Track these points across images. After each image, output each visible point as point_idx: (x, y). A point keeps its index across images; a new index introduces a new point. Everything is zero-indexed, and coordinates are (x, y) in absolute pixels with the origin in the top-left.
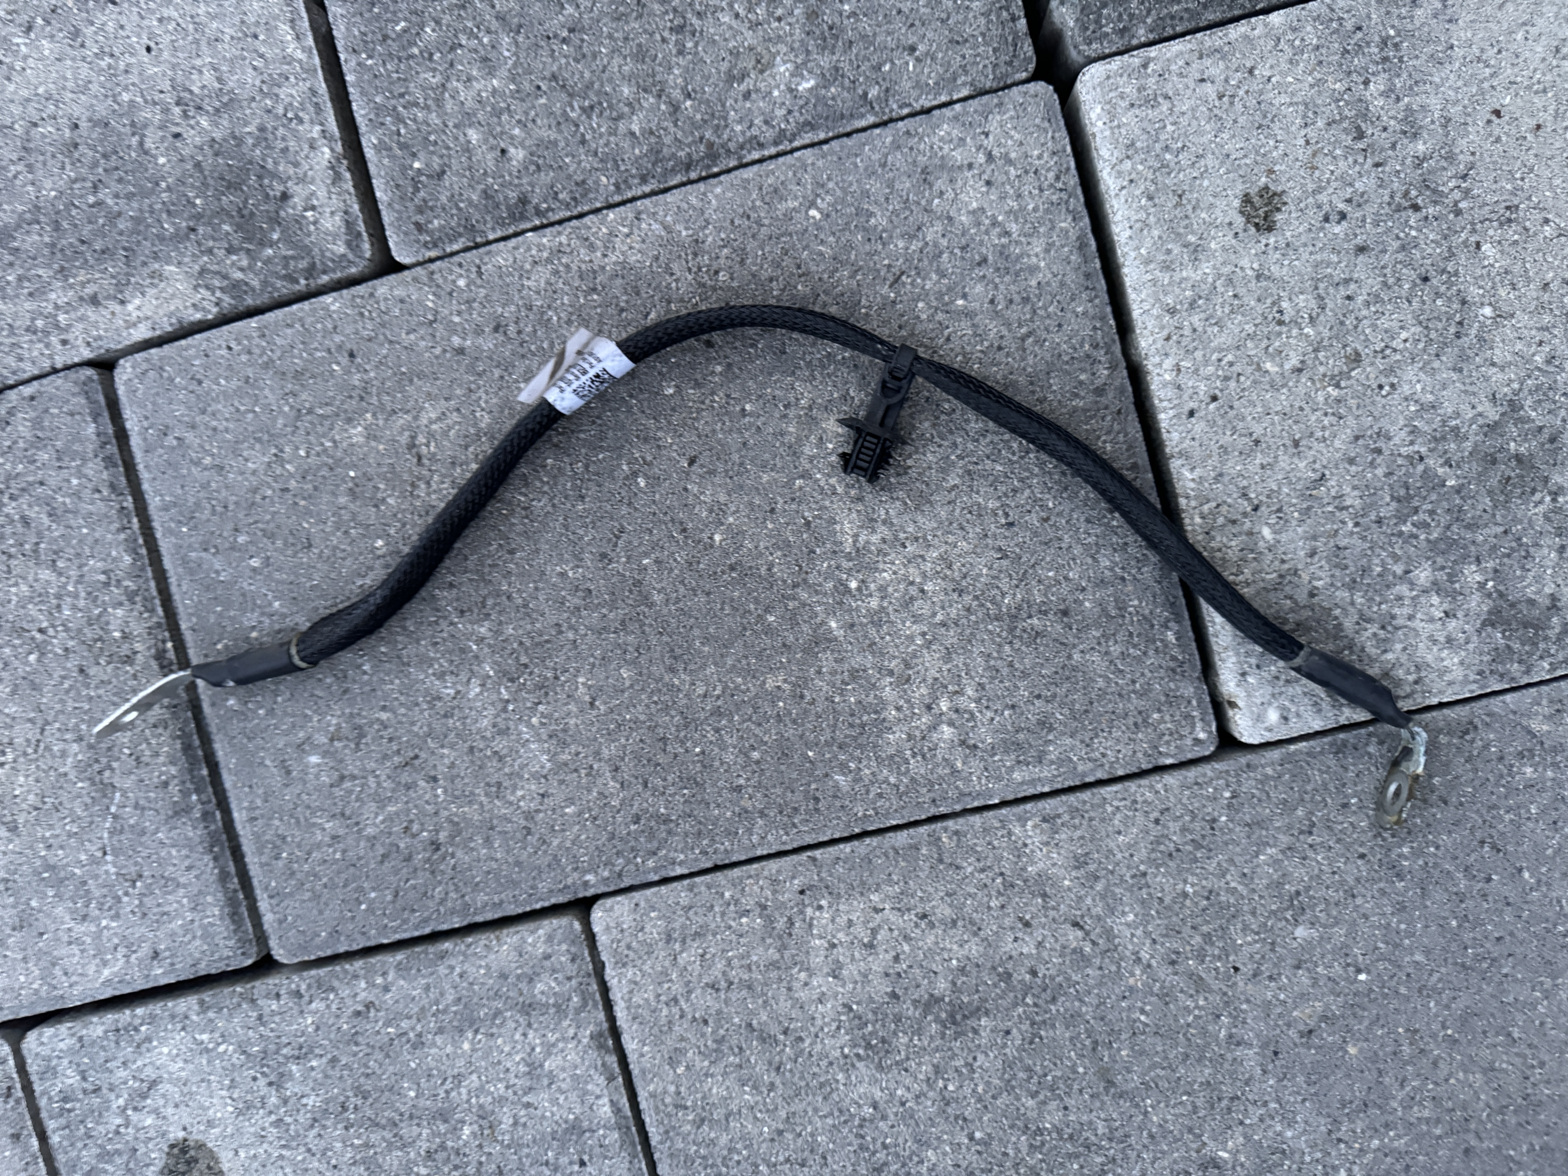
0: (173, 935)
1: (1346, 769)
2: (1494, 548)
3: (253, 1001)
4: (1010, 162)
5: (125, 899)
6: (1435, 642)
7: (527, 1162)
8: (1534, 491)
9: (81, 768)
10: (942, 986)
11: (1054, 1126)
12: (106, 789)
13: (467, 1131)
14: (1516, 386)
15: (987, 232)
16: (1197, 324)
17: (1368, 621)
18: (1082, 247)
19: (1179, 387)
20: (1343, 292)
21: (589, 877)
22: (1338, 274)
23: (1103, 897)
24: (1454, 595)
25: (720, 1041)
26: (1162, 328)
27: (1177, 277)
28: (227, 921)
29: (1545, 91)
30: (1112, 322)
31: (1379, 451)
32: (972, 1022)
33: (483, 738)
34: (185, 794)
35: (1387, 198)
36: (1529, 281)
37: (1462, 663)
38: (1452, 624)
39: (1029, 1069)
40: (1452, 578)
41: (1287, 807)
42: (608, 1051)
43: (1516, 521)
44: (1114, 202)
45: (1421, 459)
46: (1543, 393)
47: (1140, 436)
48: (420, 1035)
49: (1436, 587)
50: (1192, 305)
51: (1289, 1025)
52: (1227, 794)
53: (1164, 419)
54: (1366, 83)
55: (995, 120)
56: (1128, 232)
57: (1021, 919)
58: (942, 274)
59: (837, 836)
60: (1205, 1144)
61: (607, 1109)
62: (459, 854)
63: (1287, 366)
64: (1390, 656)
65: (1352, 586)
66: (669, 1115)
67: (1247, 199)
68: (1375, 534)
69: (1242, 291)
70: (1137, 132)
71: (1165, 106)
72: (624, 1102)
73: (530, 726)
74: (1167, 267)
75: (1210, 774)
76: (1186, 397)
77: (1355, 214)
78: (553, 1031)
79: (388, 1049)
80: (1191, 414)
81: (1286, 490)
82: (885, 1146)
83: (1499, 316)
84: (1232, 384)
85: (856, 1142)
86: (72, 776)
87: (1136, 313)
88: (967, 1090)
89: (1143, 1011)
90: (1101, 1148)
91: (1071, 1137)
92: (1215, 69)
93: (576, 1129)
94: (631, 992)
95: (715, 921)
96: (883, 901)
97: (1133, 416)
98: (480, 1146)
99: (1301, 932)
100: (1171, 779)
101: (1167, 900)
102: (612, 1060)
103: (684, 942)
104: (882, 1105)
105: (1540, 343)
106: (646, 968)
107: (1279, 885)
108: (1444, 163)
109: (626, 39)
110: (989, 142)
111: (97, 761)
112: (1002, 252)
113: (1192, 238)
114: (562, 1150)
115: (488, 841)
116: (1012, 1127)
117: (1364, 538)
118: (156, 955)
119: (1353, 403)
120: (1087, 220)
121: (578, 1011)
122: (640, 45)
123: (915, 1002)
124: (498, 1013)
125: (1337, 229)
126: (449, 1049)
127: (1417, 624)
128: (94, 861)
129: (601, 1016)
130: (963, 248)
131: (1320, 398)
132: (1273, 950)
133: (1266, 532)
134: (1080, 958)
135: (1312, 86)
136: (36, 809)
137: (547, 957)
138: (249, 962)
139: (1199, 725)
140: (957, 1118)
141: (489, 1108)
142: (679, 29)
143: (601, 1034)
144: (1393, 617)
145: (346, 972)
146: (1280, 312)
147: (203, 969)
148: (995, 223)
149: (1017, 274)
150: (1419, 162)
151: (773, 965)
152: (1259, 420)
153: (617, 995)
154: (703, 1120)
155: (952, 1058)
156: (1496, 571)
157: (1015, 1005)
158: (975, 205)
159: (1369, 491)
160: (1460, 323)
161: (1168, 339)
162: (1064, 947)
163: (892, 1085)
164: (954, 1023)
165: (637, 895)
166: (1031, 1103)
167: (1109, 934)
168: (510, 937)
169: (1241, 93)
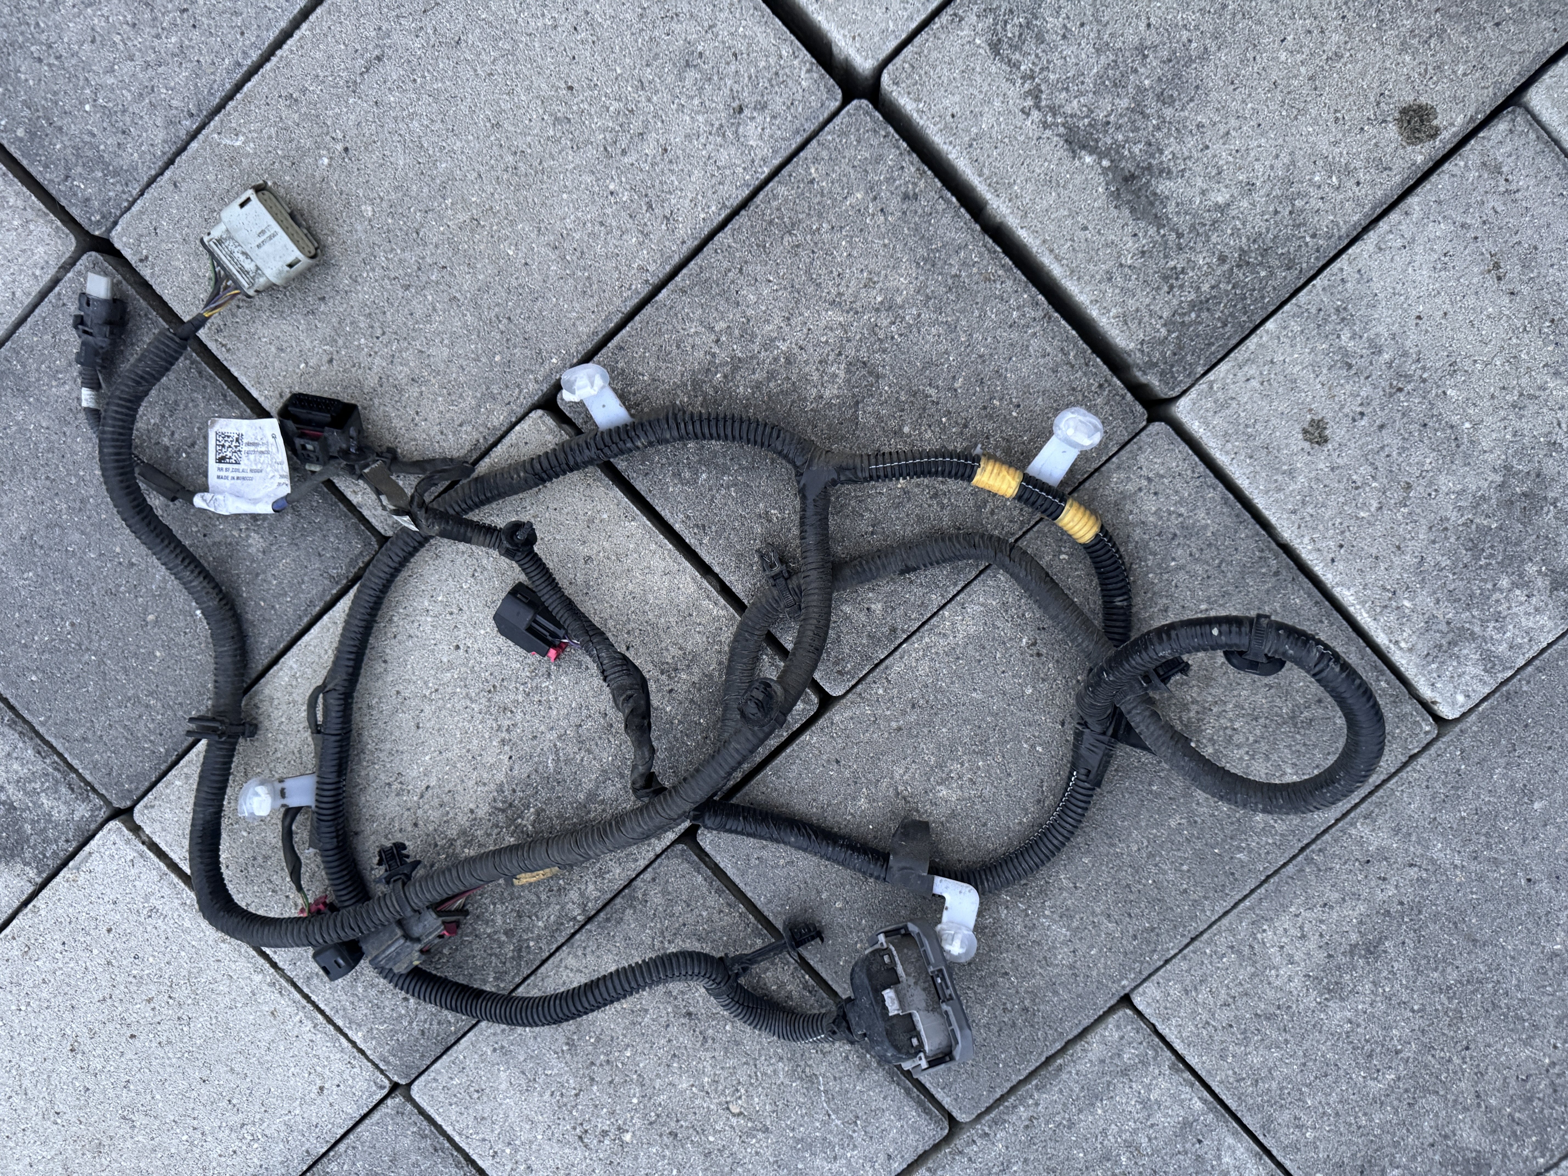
0: (894, 1141)
1: (1517, 706)
2: (1536, 549)
3: (961, 1152)
4: (1162, 477)
5: (856, 1134)
6: (1529, 614)
7: (1167, 1158)
8: (1542, 508)
9: (791, 1074)
10: (1354, 937)
11: (1455, 980)
12: (812, 1079)
13: (1123, 1159)
14: (1503, 457)
15: (1168, 520)
16: (1311, 511)
17: (1488, 621)
18: (1226, 502)
19: (1319, 550)
20: (1383, 454)
21: (1124, 982)
22: (1375, 446)
23: (1419, 843)
24: (1527, 584)
25: (1245, 1032)
26: (1293, 523)
27: (1287, 492)
28: (923, 1115)
29: (1439, 293)
30: (1263, 532)
31: (1446, 529)
32: (1382, 948)
33: (1022, 937)
34: (861, 1057)
35: (1382, 393)
36: (1482, 398)
37: (1550, 618)
38: (1534, 600)
39: (1425, 957)
40: (1521, 576)
41: (1495, 743)
42: (1182, 1071)
43: (1540, 528)
44: (1231, 468)
45: (1472, 521)
46: (1520, 454)
47: (1310, 585)
48: (1070, 1120)
49: (1515, 585)
50: (1304, 503)
51: (1557, 859)
52: (1458, 753)
53: (1318, 569)
54: (1339, 337)
55: (1141, 459)
56: (1247, 481)
57: (1380, 878)
58: (1155, 554)
59: (1253, 887)
60: (1544, 947)
61: (1199, 1103)
62: (1042, 1007)
63: (1373, 509)
64: (1508, 634)
65: (1468, 607)
66: (1236, 1088)
67: (1305, 431)
68: (1467, 574)
69: (1327, 482)
70: (1226, 425)
71: (1234, 404)
72: (1206, 1094)
73: (1045, 917)
74: (1279, 490)
75: (1443, 746)
76: (1325, 553)
77: (1367, 410)
78: (1146, 1077)
79: (1055, 1138)
80: (1333, 561)
81: (1405, 575)
82: (1367, 1041)
83: (1475, 426)
84: (1347, 534)
85: (1350, 1047)
86: (787, 1082)
87: (1273, 520)
88: (1397, 986)
89: (1472, 893)
90: (1487, 979)
91: (1468, 981)
92: (1251, 370)
93: (1186, 1125)
94: (1180, 1032)
95: (1208, 968)
96: (1298, 909)
97: (1302, 578)
98: (1136, 1163)
99: (1537, 806)
100: (1422, 760)
101: (1455, 826)
102: (1187, 1075)
103: (1196, 989)
104: (1354, 1020)
105: (1505, 428)
106: (1182, 1014)
107: (1512, 786)
108: (1403, 359)
109: (908, 515)
110: (1145, 472)
111: (798, 1066)
112: (1183, 527)
113: (1285, 467)
114: (1185, 1140)
115: (1055, 993)
116: (1433, 993)
117: (1462, 579)
118: (889, 1157)
119: (1419, 510)
120: (1220, 485)
121: (1155, 1059)
122: (917, 515)
123: (1343, 954)
124: (1109, 1083)
125: (1363, 423)
126: (1090, 1118)
127: (1514, 610)
128: (824, 1124)
129: (1168, 1053)
130: (1159, 535)
131: (1400, 518)
132: (1527, 823)
133: (1407, 603)
134: (1423, 882)
135: (1310, 353)
136: (773, 1112)
137: (1122, 1038)
138: (946, 1131)
139: (1423, 724)
140: (1399, 1004)
141: (1130, 1139)
142: (935, 496)
143: (1174, 1064)
144: (1500, 613)
145: (1007, 1107)
146: (1354, 482)
147: (920, 1151)
148: (1170, 513)
149: (1197, 534)
150: (1389, 365)
151: (1254, 975)
152: (1372, 546)
153: (1172, 1038)
154: (1257, 1081)
155: (1379, 973)
156: (1543, 560)
157: (1400, 926)
158: (1154, 509)
159: (1452, 553)
160: (1456, 439)
161: (1299, 527)
162: (1411, 881)
163: (1354, 1005)
164: (1371, 953)
165: (1154, 978)
166: (1436, 975)
167: (1432, 861)
168: (1094, 1038)
169: (1273, 376)
